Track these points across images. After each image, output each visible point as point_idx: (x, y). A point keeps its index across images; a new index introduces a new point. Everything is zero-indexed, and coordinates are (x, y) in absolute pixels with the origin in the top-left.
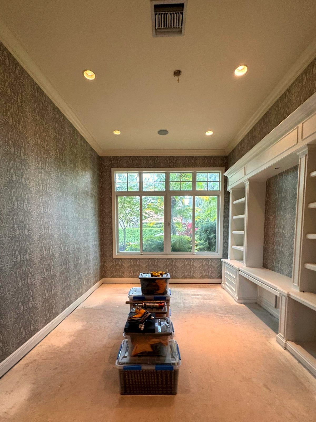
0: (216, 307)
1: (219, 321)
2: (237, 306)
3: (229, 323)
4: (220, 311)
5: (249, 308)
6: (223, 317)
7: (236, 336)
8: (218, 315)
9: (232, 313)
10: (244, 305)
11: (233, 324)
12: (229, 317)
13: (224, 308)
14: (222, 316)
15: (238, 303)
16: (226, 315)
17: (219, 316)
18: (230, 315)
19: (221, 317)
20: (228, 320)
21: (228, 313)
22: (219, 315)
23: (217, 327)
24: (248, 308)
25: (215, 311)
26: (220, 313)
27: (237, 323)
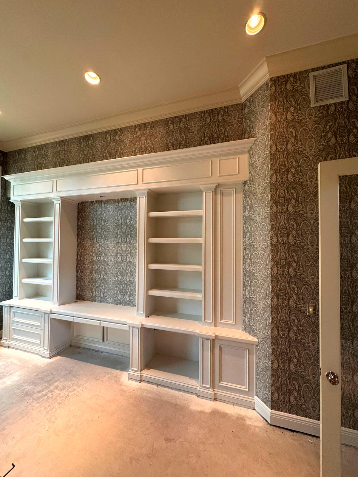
0: (23, 386)
1: (49, 406)
2: (52, 363)
3: (66, 397)
4: (35, 387)
5: (68, 357)
6: (50, 395)
7: (91, 408)
8: (39, 398)
9: (56, 379)
10: (59, 357)
11: (70, 394)
12: (57, 388)
13: (37, 379)
14: (46, 395)
15: (50, 359)
16: (52, 388)
17: (42, 397)
18: (56, 384)
19: (46, 397)
20: (59, 394)
21: (50, 382)
22: (40, 395)
23: (56, 419)
24: (67, 359)
25: (27, 394)
26: (39, 392)
27: (74, 390)
